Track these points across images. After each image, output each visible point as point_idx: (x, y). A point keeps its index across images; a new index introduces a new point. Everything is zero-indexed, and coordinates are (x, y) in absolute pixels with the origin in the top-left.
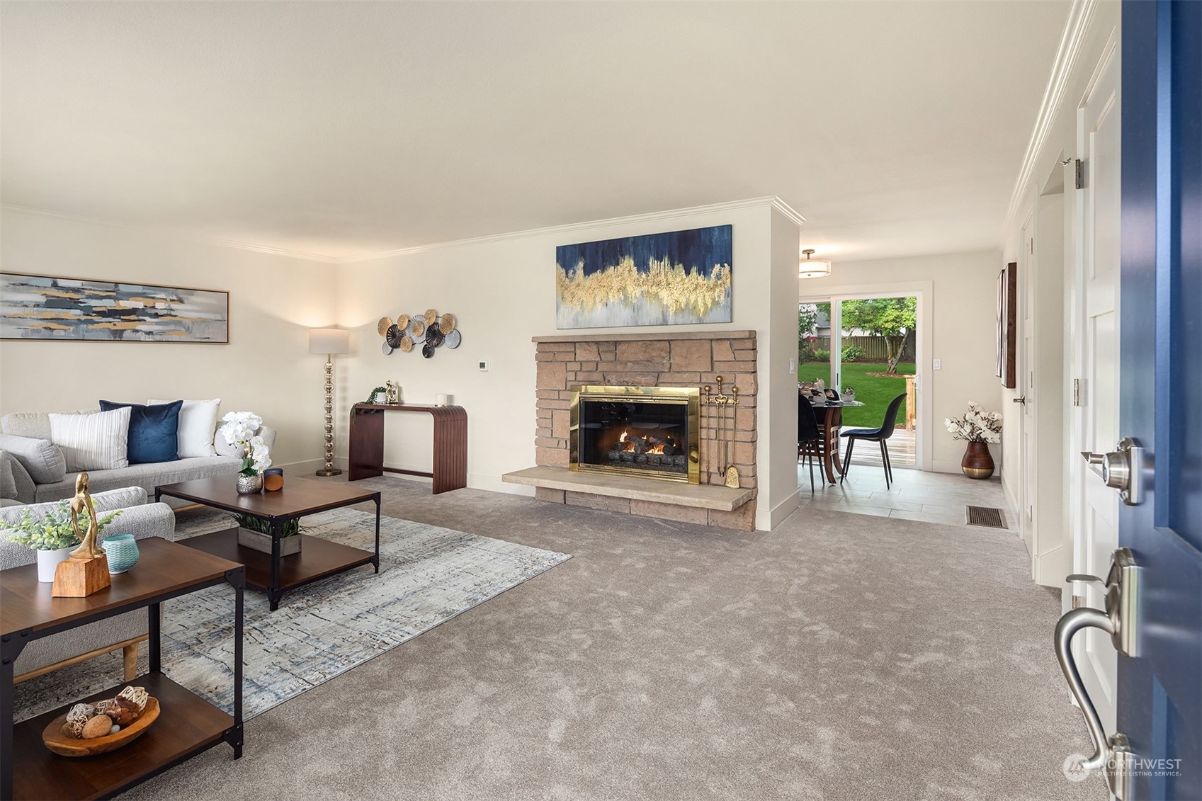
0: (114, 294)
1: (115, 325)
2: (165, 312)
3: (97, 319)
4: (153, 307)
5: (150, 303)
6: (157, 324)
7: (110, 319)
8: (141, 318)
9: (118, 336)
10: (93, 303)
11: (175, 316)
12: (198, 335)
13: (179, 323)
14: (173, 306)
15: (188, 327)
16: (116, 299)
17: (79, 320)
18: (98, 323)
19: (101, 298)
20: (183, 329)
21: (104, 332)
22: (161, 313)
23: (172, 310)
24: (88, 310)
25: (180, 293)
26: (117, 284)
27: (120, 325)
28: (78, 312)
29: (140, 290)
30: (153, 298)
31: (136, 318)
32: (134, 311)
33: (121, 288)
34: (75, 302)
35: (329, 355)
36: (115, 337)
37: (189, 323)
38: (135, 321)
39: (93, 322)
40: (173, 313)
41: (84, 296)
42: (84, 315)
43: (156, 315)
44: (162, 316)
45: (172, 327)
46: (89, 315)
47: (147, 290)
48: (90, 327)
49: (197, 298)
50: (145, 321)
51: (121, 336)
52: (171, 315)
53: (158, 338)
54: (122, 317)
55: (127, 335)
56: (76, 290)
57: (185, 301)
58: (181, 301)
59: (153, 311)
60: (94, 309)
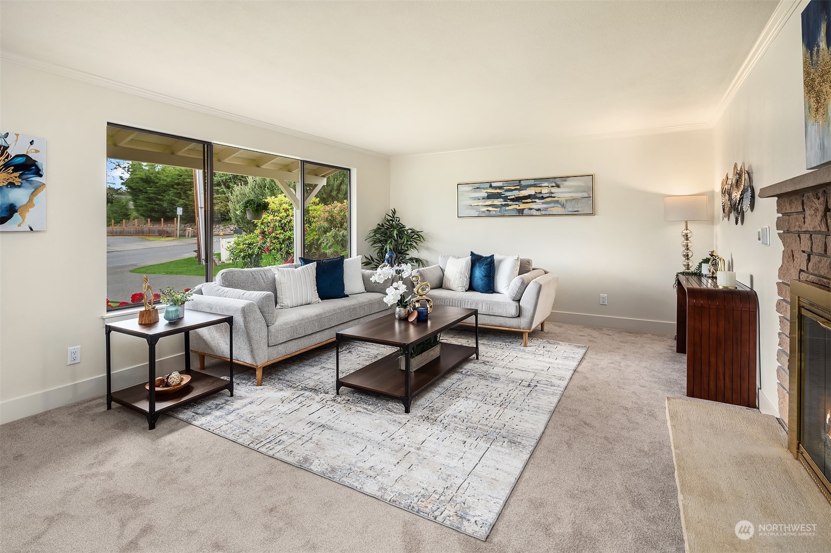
0: (519, 187)
1: (519, 206)
2: (548, 195)
3: (510, 203)
4: (541, 193)
5: (538, 190)
6: (543, 203)
7: (517, 203)
8: (533, 200)
9: (521, 212)
10: (508, 194)
11: (554, 197)
12: (570, 210)
13: (557, 202)
14: (554, 190)
15: (563, 204)
16: (519, 190)
17: (501, 204)
18: (511, 205)
19: (512, 190)
20: (559, 206)
21: (514, 210)
22: (545, 196)
23: (552, 193)
24: (506, 198)
25: (557, 181)
26: (520, 181)
27: (522, 206)
28: (501, 200)
29: (532, 182)
30: (540, 186)
31: (531, 201)
32: (529, 197)
33: (523, 183)
34: (500, 195)
35: (686, 222)
36: (519, 214)
37: (562, 200)
38: (530, 202)
39: (508, 205)
40: (553, 195)
41: (504, 191)
42: (504, 201)
43: (543, 198)
44: (546, 198)
45: (552, 205)
46: (506, 201)
47: (537, 182)
48: (507, 208)
49: (568, 183)
50: (536, 202)
51: (522, 213)
52: (552, 197)
53: (544, 213)
54: (523, 201)
55: (526, 212)
56: (500, 188)
57: (561, 186)
58: (558, 186)
59: (541, 195)
60: (509, 197)
